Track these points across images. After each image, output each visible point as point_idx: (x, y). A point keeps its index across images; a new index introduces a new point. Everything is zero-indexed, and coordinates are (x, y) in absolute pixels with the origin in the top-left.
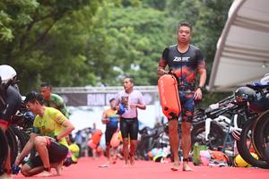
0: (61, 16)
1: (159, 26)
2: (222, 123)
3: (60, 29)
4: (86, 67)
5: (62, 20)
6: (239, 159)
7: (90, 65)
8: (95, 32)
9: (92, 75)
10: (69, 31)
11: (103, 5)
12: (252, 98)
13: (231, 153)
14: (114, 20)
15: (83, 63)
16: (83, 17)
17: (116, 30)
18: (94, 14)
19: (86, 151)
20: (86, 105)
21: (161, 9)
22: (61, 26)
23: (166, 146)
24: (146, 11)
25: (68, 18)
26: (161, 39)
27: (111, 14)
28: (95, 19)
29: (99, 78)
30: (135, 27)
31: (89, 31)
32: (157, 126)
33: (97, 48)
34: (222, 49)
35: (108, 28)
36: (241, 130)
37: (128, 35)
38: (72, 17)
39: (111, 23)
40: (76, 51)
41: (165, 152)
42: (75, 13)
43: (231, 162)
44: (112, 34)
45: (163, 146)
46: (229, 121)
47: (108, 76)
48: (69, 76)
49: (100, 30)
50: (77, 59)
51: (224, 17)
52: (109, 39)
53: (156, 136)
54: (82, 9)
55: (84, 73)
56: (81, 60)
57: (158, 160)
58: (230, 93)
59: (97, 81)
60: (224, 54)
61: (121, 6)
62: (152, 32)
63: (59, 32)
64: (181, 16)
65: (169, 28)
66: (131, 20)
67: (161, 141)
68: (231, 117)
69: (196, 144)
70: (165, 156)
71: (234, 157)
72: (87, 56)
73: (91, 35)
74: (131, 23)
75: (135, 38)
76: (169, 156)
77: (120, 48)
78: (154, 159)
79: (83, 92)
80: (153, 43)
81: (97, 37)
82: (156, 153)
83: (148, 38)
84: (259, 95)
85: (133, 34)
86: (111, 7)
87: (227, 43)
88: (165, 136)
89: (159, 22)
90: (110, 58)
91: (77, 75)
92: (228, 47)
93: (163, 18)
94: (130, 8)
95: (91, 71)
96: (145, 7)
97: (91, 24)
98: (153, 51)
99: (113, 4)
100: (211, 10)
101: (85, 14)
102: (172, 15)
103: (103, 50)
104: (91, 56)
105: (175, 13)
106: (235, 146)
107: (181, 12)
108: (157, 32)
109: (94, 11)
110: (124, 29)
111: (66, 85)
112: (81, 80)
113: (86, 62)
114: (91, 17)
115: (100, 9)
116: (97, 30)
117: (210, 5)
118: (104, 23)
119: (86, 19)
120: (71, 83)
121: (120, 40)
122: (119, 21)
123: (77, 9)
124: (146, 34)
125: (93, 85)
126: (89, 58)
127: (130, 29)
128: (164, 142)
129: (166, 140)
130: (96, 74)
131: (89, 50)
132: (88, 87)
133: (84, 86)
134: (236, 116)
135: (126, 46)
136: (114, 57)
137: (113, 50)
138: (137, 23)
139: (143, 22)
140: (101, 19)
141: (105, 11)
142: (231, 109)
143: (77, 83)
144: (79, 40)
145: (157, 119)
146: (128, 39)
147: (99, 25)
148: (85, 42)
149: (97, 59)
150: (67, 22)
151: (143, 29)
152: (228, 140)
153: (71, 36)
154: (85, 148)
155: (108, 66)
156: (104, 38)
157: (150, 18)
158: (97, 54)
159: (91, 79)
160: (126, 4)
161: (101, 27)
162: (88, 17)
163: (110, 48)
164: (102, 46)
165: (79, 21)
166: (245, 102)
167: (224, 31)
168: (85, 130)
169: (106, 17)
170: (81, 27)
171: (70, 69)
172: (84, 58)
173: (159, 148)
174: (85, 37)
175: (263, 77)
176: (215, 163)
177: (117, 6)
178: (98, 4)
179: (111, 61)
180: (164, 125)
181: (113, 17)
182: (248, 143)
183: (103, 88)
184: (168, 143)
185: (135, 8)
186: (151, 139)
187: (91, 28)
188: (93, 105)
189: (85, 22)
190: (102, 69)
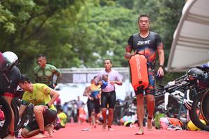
0: (52, 14)
1: (128, 21)
2: (178, 96)
3: (51, 23)
4: (71, 53)
5: (53, 16)
6: (191, 124)
7: (75, 52)
8: (78, 26)
9: (76, 59)
10: (59, 25)
11: (85, 5)
13: (185, 119)
14: (93, 17)
15: (69, 50)
16: (69, 14)
17: (95, 24)
18: (78, 12)
19: (72, 119)
20: (72, 82)
21: (130, 8)
22: (52, 21)
23: (134, 114)
24: (118, 9)
25: (58, 15)
26: (130, 31)
27: (91, 12)
28: (79, 16)
29: (82, 62)
30: (110, 22)
31: (74, 25)
32: (127, 99)
33: (80, 38)
34: (177, 39)
35: (89, 23)
36: (192, 102)
37: (105, 28)
38: (61, 14)
39: (91, 19)
40: (64, 40)
41: (133, 119)
42: (63, 11)
43: (184, 126)
44: (92, 27)
45: (131, 114)
46: (183, 95)
47: (89, 60)
48: (58, 60)
49: (83, 24)
50: (65, 47)
51: (179, 14)
52: (90, 31)
53: (126, 106)
54: (69, 8)
55: (70, 58)
56: (68, 47)
57: (128, 125)
58: (184, 73)
59: (81, 64)
60: (179, 42)
61: (99, 6)
62: (123, 26)
63: (51, 26)
66: (107, 16)
67: (130, 110)
68: (184, 91)
69: (158, 113)
70: (133, 122)
71: (187, 123)
72: (73, 44)
73: (76, 28)
74: (107, 19)
75: (110, 30)
76: (136, 122)
77: (98, 38)
78: (125, 124)
79: (70, 72)
80: (123, 35)
81: (80, 29)
82: (126, 119)
83: (120, 30)
84: (206, 74)
85: (108, 28)
86: (91, 6)
87: (181, 34)
88: (133, 107)
89: (128, 18)
90: (90, 46)
91: (65, 59)
92: (182, 37)
93: (131, 15)
94: (105, 7)
95: (76, 56)
96: (117, 7)
97: (76, 19)
99: (92, 4)
100: (169, 9)
101: (71, 12)
102: (138, 12)
103: (85, 40)
104: (76, 44)
105: (141, 11)
106: (188, 114)
107: (146, 10)
108: (127, 26)
109: (78, 9)
110: (101, 23)
112: (68, 63)
113: (72, 49)
114: (75, 14)
115: (83, 8)
116: (80, 24)
117: (168, 5)
118: (86, 19)
119: (72, 15)
120: (60, 65)
121: (98, 32)
122: (98, 17)
123: (65, 8)
124: (119, 27)
125: (77, 67)
126: (74, 46)
127: (106, 23)
128: (132, 111)
129: (134, 109)
130: (80, 59)
131: (73, 40)
132: (74, 69)
133: (71, 67)
134: (188, 91)
135: (103, 37)
136: (93, 45)
137: (93, 40)
138: (112, 19)
139: (116, 18)
140: (83, 16)
141: (87, 10)
143: (64, 66)
144: (67, 32)
145: (127, 93)
146: (104, 31)
147: (82, 21)
148: (71, 34)
149: (80, 46)
150: (57, 18)
151: (116, 23)
152: (182, 110)
153: (60, 29)
154: (70, 116)
155: (89, 52)
156: (86, 30)
157: (122, 15)
158: (80, 42)
159: (76, 62)
160: (103, 4)
161: (84, 22)
162: (73, 14)
163: (90, 38)
164: (84, 37)
165: (66, 17)
166: (195, 80)
167: (179, 25)
168: (71, 102)
169: (88, 14)
170: (68, 22)
171: (59, 54)
172: (71, 46)
173: (128, 115)
174: (71, 30)
176: (173, 127)
177: (96, 5)
178: (81, 3)
179: (91, 48)
180: (133, 98)
181: (93, 14)
182: (198, 112)
183: (85, 69)
184: (136, 112)
185: (110, 7)
186: (123, 109)
187: (76, 22)
188: (77, 83)
189: (71, 18)
190: (84, 55)
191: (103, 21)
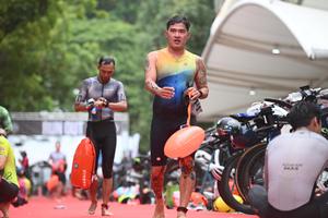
0: (14, 28)
1: (129, 42)
2: (201, 159)
3: (11, 43)
4: (41, 89)
5: (14, 33)
6: (220, 202)
7: (46, 88)
9: (48, 99)
10: (22, 46)
11: (63, 16)
12: (236, 131)
13: (210, 194)
14: (75, 34)
15: (37, 85)
16: (39, 30)
17: (77, 47)
18: (52, 27)
19: (40, 189)
20: (40, 133)
21: (132, 22)
22: (12, 40)
23: (134, 184)
24: (114, 24)
25: (22, 31)
26: (131, 58)
27: (73, 26)
28: (53, 33)
29: (57, 103)
30: (101, 43)
31: (46, 47)
32: (125, 161)
33: (55, 67)
35: (68, 43)
36: (222, 168)
37: (92, 52)
38: (27, 31)
39: (71, 38)
40: (31, 70)
41: (133, 192)
42: (29, 25)
43: (210, 205)
44: (73, 51)
45: (130, 184)
46: (209, 157)
47: (67, 100)
48: (21, 100)
49: (59, 46)
50: (31, 79)
51: (206, 34)
52: (69, 56)
53: (123, 173)
54: (38, 20)
55: (39, 96)
56: (37, 81)
57: (125, 201)
58: (211, 124)
59: (54, 106)
61: (85, 18)
62: (120, 50)
63: (10, 47)
64: (155, 31)
65: (141, 45)
66: (96, 34)
67: (128, 179)
69: (170, 184)
70: (133, 197)
71: (214, 200)
72: (43, 76)
73: (48, 52)
74: (97, 38)
76: (137, 197)
77: (82, 68)
78: (120, 200)
79: (37, 119)
81: (55, 54)
82: (122, 193)
84: (244, 127)
85: (98, 52)
86: (73, 19)
87: (210, 65)
88: (133, 173)
89: (128, 38)
90: (69, 79)
91: (31, 98)
92: (211, 69)
93: (133, 33)
94: (94, 20)
95: (48, 94)
96: (113, 20)
97: (48, 38)
98: (122, 72)
99: (74, 15)
101: (41, 27)
102: (144, 29)
103: (62, 70)
104: (48, 76)
105: (149, 27)
106: (216, 186)
107: (155, 27)
108: (127, 50)
109: (52, 23)
110: (87, 45)
111: (18, 110)
112: (36, 104)
113: (42, 84)
114: (48, 30)
115: (59, 21)
116: (55, 46)
118: (64, 37)
119: (42, 32)
120: (23, 108)
121: (83, 58)
122: (83, 36)
123: (32, 21)
124: (113, 51)
125: (49, 111)
126: (45, 79)
127: (95, 45)
128: (132, 180)
129: (135, 178)
130: (54, 98)
131: (45, 68)
132: (44, 114)
133: (39, 111)
135: (90, 65)
136: (74, 78)
137: (74, 70)
138: (104, 39)
139: (111, 37)
140: (60, 33)
142: (211, 143)
143: (30, 108)
144: (35, 57)
145: (124, 152)
146: (92, 57)
147: (58, 40)
148: (41, 60)
149: (54, 80)
150: (20, 36)
151: (109, 45)
152: (208, 180)
153: (25, 52)
154: (38, 185)
155: (67, 89)
156: (63, 55)
157: (119, 33)
158: (55, 73)
159: (47, 104)
160: (90, 16)
161: (60, 41)
162: (45, 30)
163: (70, 67)
164: (61, 65)
165: (34, 34)
166: (228, 135)
167: (206, 49)
168: (39, 164)
169: (67, 30)
170: (36, 41)
171: (22, 91)
172: (39, 79)
173: (125, 187)
174: (41, 54)
175: (250, 106)
176: (192, 206)
177: (79, 18)
178: (57, 14)
179: (71, 83)
180: (133, 160)
181: (75, 31)
182: (231, 183)
183: (60, 115)
184: (137, 181)
185: (102, 21)
186: (117, 176)
187: (49, 43)
188: (48, 135)
189: (41, 36)
190: (60, 92)
191: (91, 41)
